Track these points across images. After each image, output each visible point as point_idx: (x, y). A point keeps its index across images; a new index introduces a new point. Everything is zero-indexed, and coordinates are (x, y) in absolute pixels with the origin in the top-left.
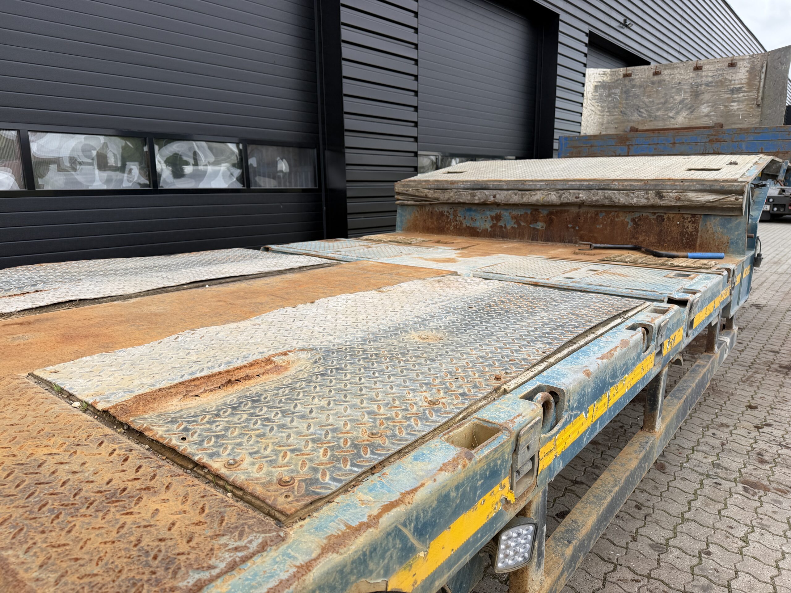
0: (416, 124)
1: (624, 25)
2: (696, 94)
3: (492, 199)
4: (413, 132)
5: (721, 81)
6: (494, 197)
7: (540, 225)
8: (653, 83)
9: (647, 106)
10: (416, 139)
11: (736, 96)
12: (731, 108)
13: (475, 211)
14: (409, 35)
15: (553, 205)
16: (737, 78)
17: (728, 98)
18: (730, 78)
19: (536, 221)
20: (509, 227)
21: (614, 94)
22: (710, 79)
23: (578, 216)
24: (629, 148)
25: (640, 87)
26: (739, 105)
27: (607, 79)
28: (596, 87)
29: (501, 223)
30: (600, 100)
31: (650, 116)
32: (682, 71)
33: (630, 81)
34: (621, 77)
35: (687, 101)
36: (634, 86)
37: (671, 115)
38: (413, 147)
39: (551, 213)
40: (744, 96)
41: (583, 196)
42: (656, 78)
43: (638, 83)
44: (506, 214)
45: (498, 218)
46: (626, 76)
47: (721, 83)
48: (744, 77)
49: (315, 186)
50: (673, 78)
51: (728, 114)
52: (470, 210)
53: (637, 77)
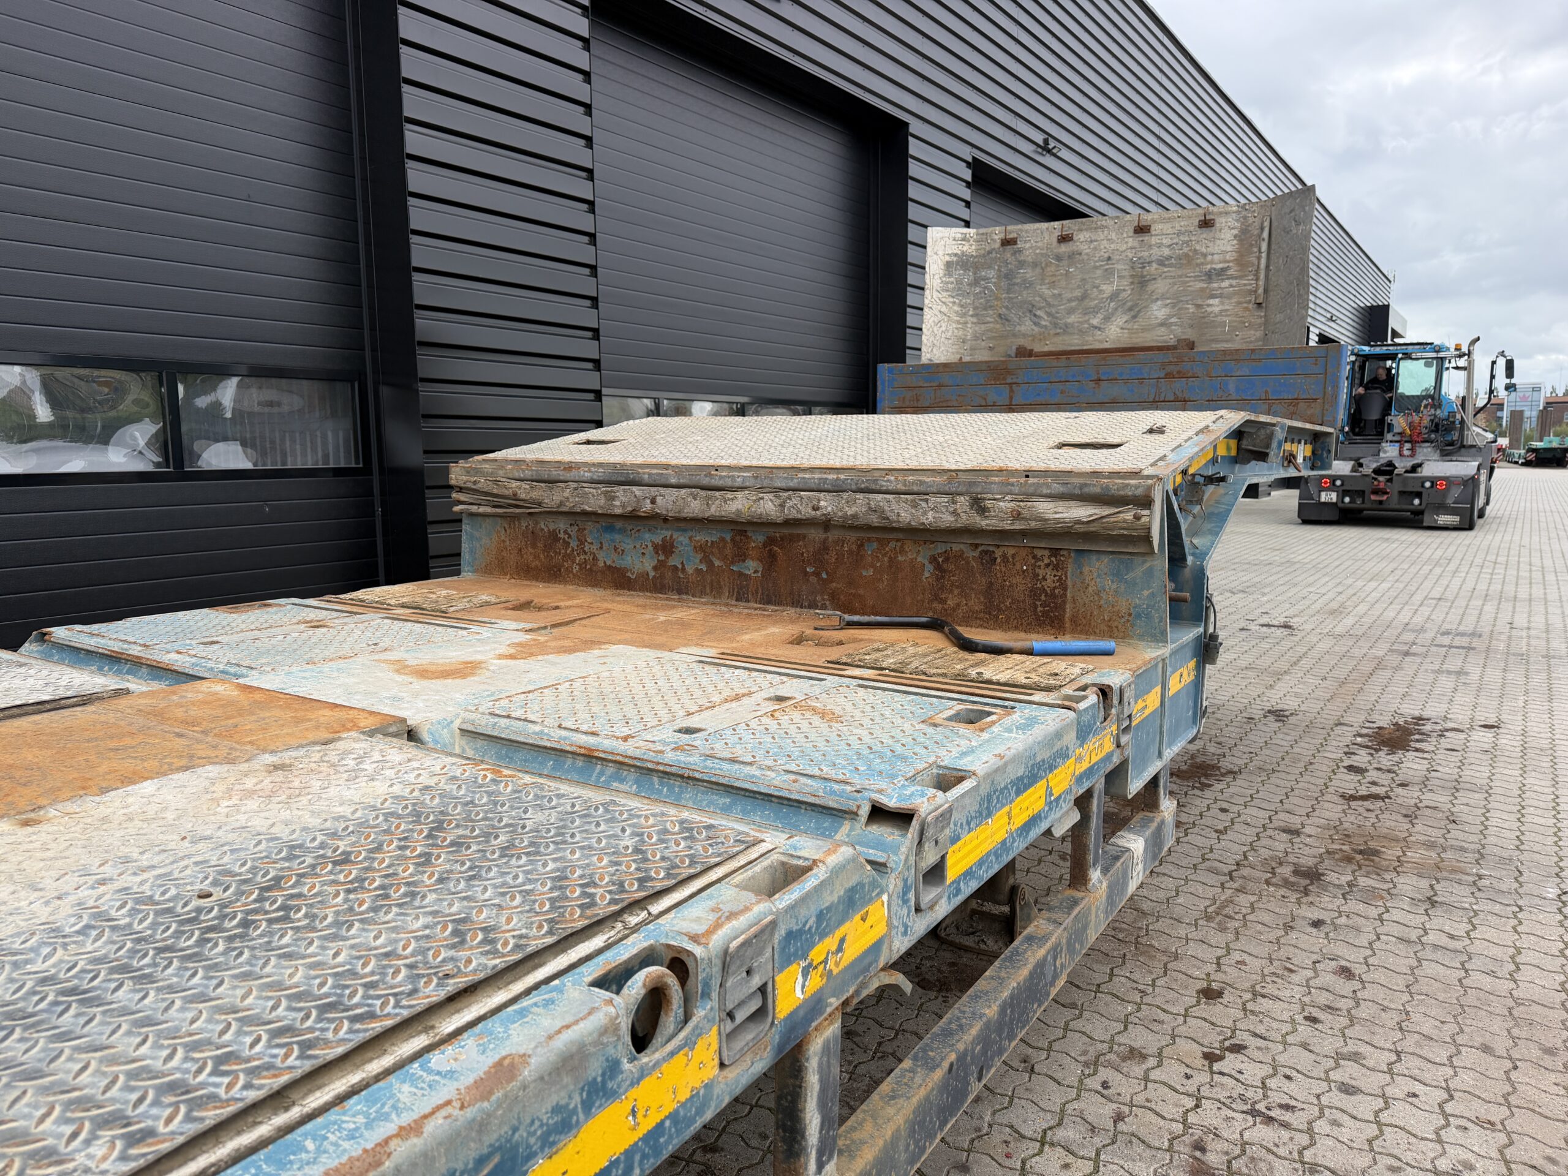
0: (596, 333)
1: (1044, 148)
2: (1141, 282)
3: (647, 506)
4: (590, 349)
5: (1186, 255)
6: (653, 502)
7: (751, 567)
8: (1059, 258)
9: (1049, 305)
10: (597, 364)
11: (1215, 285)
12: (1209, 309)
13: (622, 531)
14: (573, 150)
15: (770, 524)
16: (1216, 250)
17: (1202, 290)
18: (1204, 250)
19: (742, 557)
20: (690, 570)
21: (985, 279)
22: (1166, 252)
23: (824, 548)
24: (1012, 391)
25: (1035, 265)
26: (1222, 303)
27: (970, 248)
28: (948, 265)
29: (673, 561)
30: (958, 291)
31: (1055, 325)
32: (1113, 236)
33: (1014, 253)
34: (997, 245)
35: (1123, 295)
36: (1022, 264)
37: (1095, 322)
38: (591, 380)
39: (771, 541)
40: (1231, 286)
41: (827, 505)
42: (1064, 248)
43: (1029, 259)
44: (682, 540)
45: (666, 548)
46: (1007, 242)
47: (1188, 259)
48: (1229, 248)
49: (357, 463)
50: (1095, 249)
51: (1202, 322)
52: (610, 529)
53: (1028, 245)
